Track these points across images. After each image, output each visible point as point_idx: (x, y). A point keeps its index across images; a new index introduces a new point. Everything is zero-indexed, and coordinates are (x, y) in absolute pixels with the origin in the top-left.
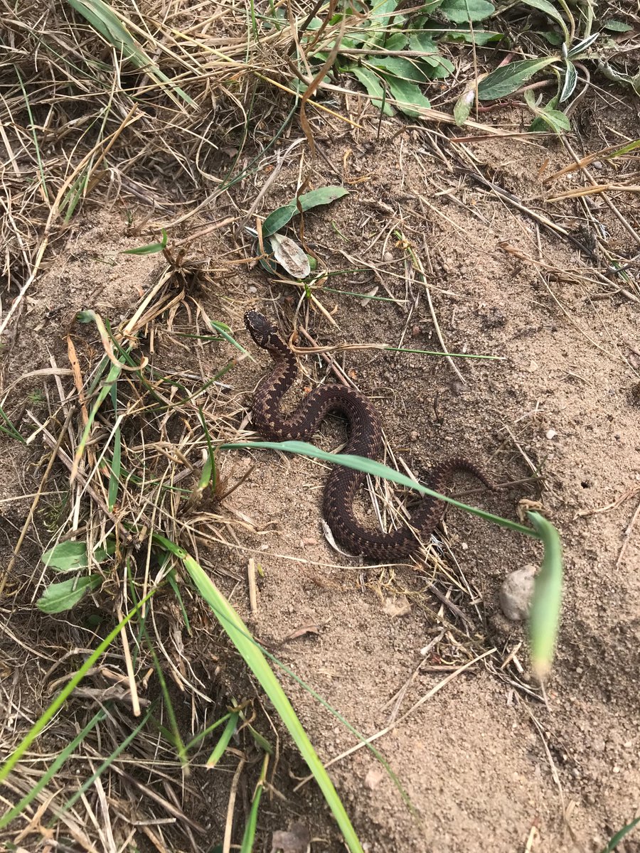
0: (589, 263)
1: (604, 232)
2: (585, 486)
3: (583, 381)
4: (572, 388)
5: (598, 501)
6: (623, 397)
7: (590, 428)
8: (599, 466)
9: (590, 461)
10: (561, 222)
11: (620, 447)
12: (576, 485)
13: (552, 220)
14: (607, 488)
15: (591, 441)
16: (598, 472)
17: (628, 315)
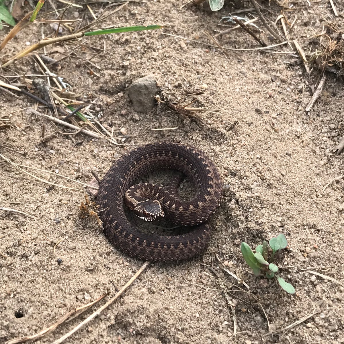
0: (48, 112)
1: (64, 84)
2: (19, 315)
3: (23, 215)
4: (10, 224)
5: (34, 328)
6: (71, 223)
7: (25, 256)
8: (36, 292)
9: (24, 288)
10: (16, 82)
11: (63, 270)
12: (6, 316)
13: (7, 82)
14: (45, 313)
15: (25, 270)
16: (33, 299)
17: (92, 151)
